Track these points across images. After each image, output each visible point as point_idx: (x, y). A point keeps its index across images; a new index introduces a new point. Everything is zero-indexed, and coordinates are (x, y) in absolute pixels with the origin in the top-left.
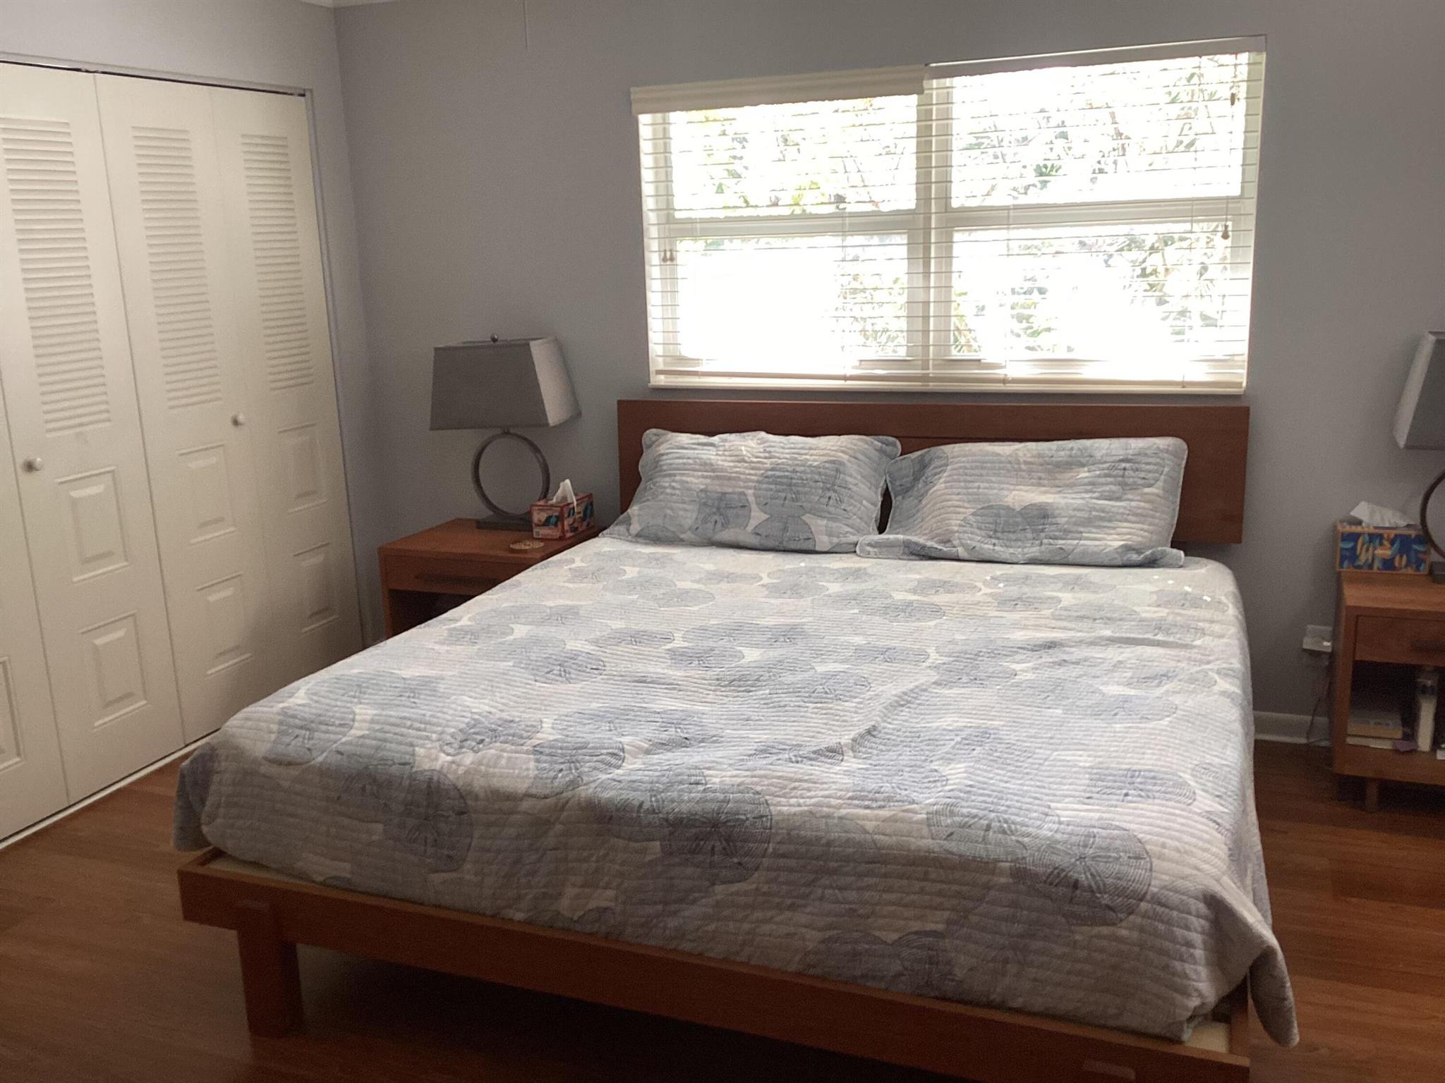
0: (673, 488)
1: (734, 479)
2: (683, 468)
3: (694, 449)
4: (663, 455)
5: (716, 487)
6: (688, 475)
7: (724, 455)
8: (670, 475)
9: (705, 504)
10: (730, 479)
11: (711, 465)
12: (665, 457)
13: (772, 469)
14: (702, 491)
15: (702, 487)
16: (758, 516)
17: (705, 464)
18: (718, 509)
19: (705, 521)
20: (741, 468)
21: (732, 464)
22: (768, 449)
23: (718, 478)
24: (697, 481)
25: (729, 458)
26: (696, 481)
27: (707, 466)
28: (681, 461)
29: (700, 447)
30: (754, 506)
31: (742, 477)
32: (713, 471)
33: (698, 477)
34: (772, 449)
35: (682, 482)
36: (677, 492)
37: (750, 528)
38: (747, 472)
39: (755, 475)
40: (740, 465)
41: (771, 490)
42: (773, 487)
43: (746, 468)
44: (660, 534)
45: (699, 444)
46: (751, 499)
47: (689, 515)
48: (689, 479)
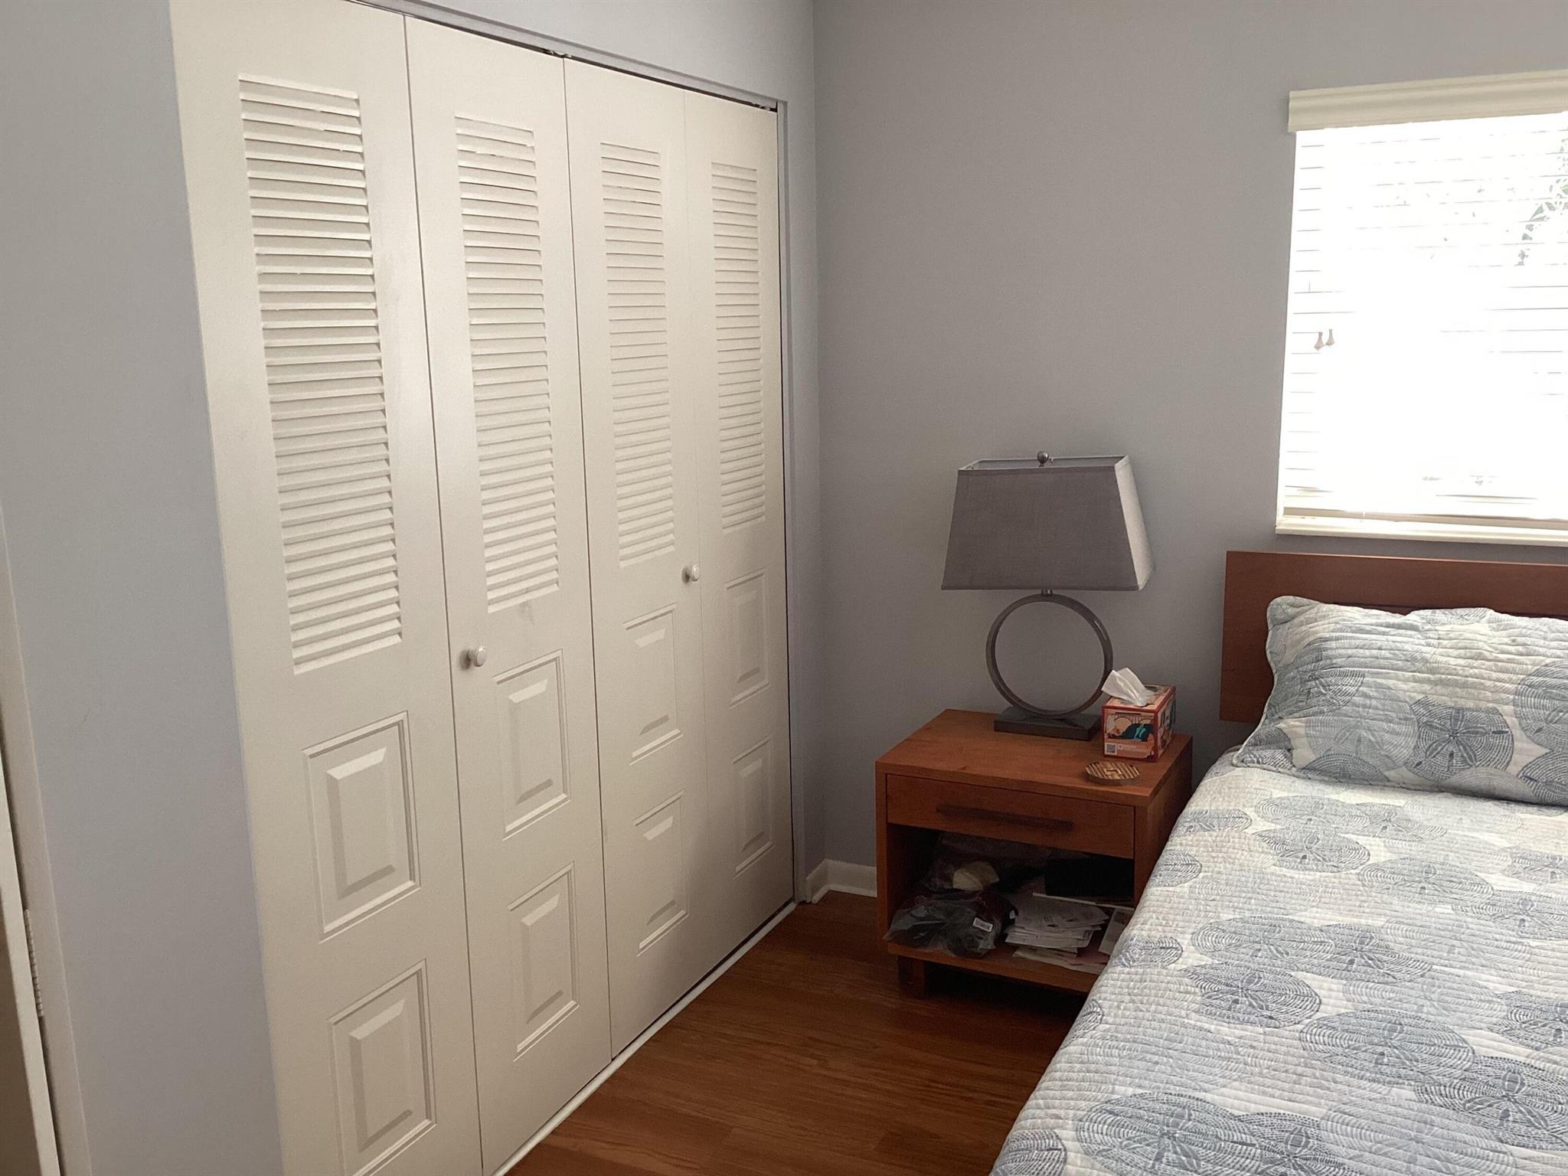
0: (1365, 696)
1: (1474, 686)
2: (1376, 665)
3: (1384, 634)
4: (1326, 640)
5: (1443, 698)
6: (1387, 677)
7: (1439, 646)
8: (1353, 675)
9: (1429, 725)
10: (1464, 685)
11: (1426, 661)
12: (1333, 644)
13: (1538, 674)
14: (1418, 702)
15: (1420, 697)
16: (1526, 751)
17: (1414, 659)
18: (1454, 734)
19: (1431, 751)
20: (1480, 668)
21: (1462, 662)
22: (1520, 640)
23: (1440, 682)
24: (1407, 687)
25: (1455, 652)
26: (1405, 687)
27: (1413, 662)
28: (1367, 653)
29: (1392, 631)
30: (1517, 733)
31: (1488, 683)
32: (1432, 671)
33: (1406, 680)
34: (1528, 641)
35: (1379, 686)
36: (1374, 702)
37: (1513, 769)
38: (1494, 675)
39: (1510, 681)
40: (1476, 663)
41: (1544, 707)
42: (1546, 702)
43: (1489, 669)
44: (1351, 768)
45: (1388, 626)
46: (1511, 721)
47: (1401, 740)
48: (1391, 683)
